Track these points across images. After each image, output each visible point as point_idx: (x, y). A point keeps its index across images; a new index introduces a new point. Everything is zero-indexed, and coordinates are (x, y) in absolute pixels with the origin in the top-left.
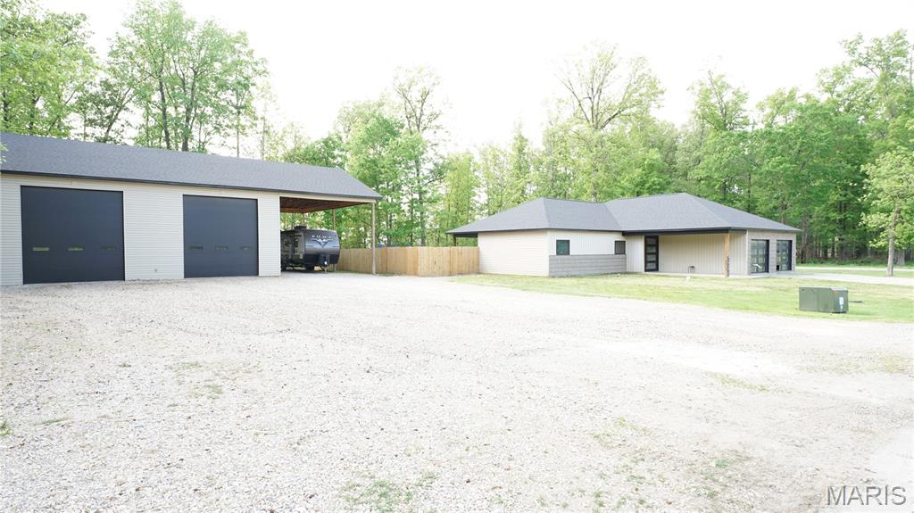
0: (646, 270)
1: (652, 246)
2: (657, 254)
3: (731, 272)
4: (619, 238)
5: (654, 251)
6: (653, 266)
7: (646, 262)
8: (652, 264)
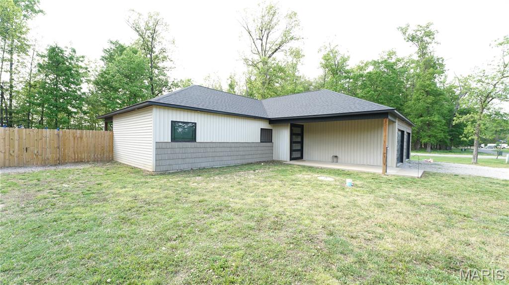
0: (291, 159)
1: (297, 135)
2: (302, 143)
3: (388, 165)
4: (265, 125)
5: (299, 140)
6: (298, 155)
7: (292, 151)
8: (297, 153)
